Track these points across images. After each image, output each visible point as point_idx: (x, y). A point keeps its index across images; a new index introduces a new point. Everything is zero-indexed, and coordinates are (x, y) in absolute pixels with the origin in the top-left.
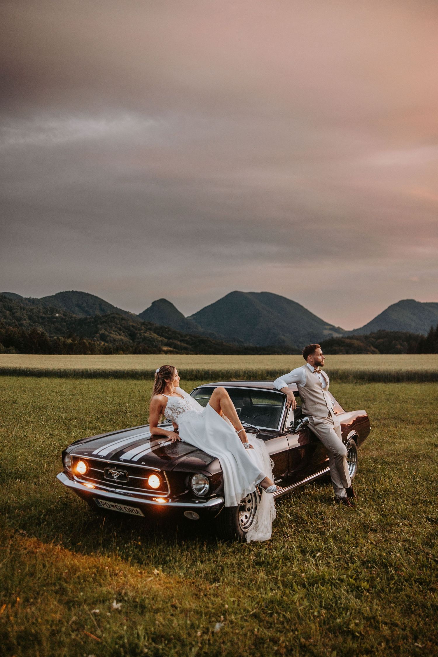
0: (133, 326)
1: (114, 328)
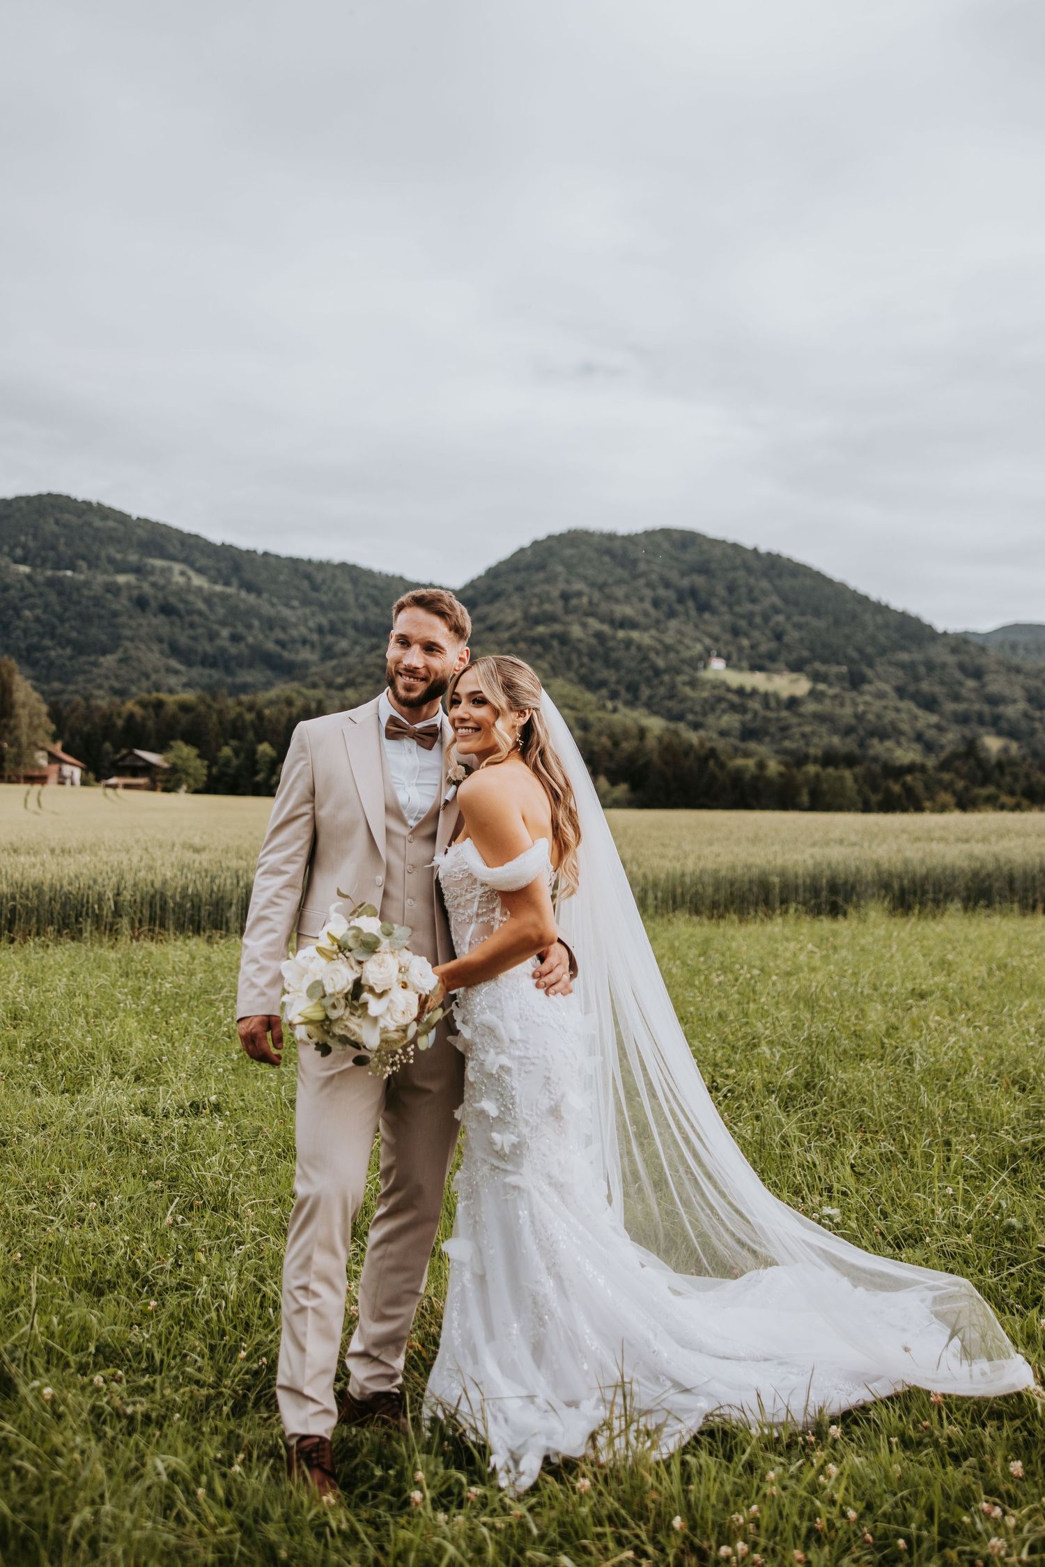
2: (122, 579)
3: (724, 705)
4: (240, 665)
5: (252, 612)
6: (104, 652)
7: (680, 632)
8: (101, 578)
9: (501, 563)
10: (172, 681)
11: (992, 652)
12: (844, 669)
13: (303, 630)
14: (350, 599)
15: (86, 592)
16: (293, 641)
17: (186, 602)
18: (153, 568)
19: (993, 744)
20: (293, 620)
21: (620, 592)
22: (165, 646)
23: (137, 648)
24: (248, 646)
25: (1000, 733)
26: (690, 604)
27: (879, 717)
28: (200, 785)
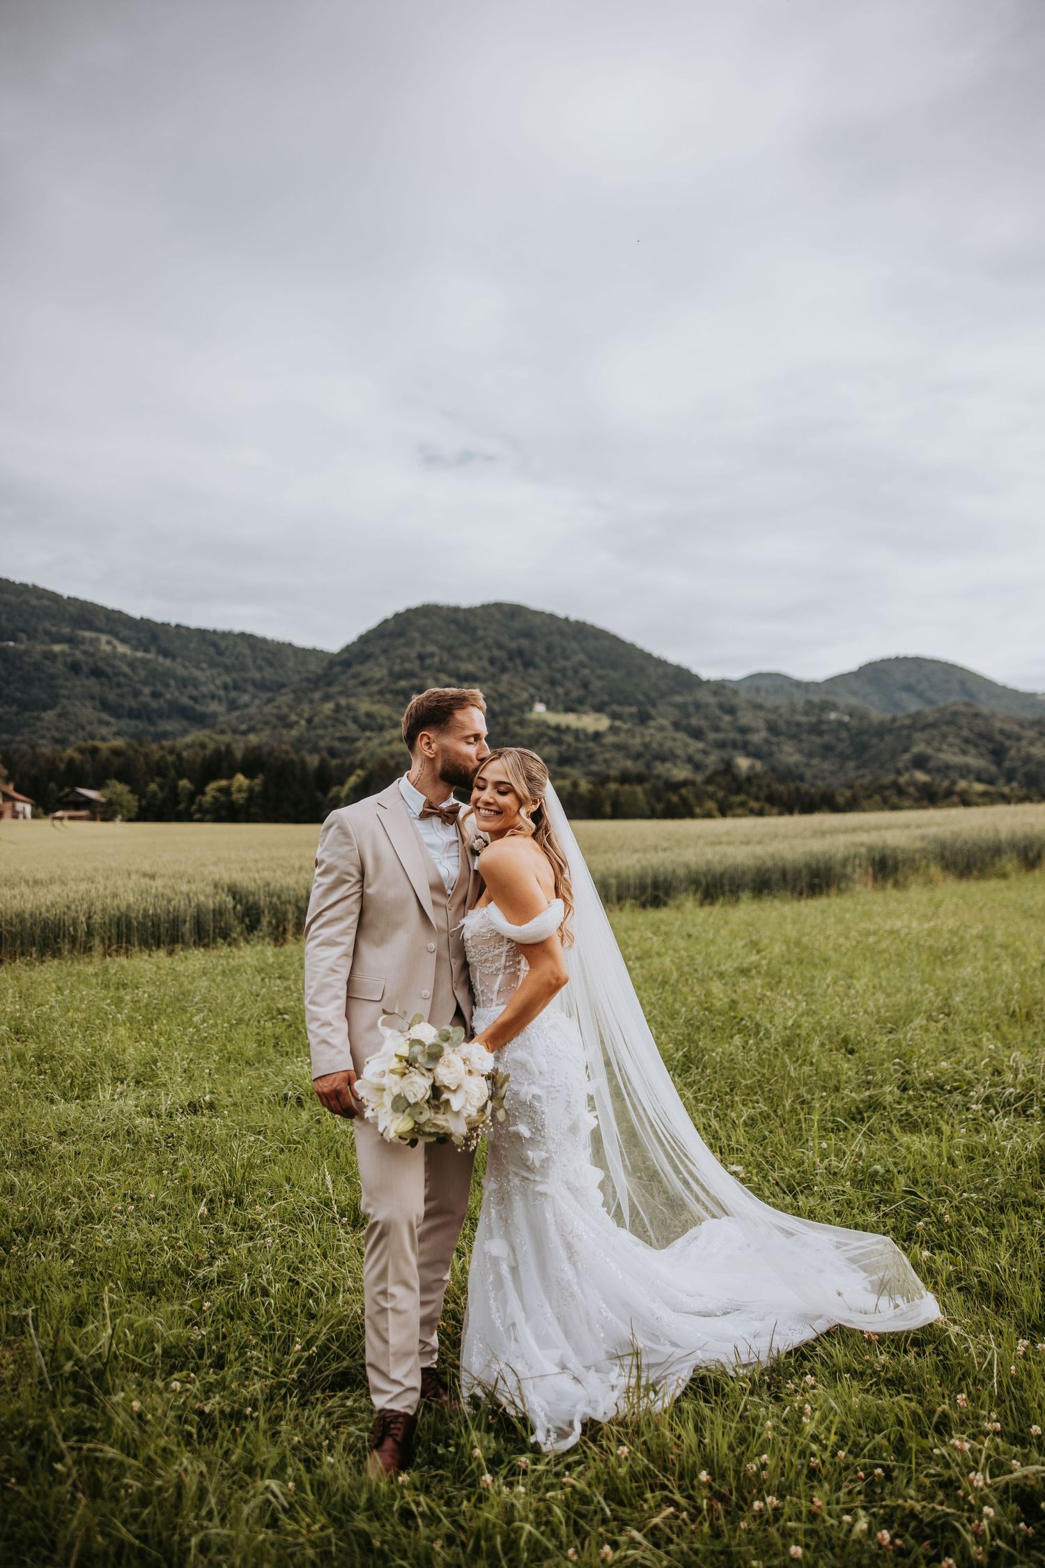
0: (1002, 732)
1: (951, 739)
2: (57, 648)
3: (545, 739)
4: (161, 716)
5: (169, 674)
6: (45, 708)
7: (511, 684)
8: (39, 647)
9: (370, 632)
10: (104, 731)
11: (743, 695)
12: (634, 709)
13: (211, 687)
14: (249, 661)
15: (26, 659)
16: (204, 696)
17: (113, 666)
18: (84, 638)
19: (743, 763)
20: (203, 679)
21: (463, 653)
22: (97, 703)
23: (73, 705)
24: (166, 701)
25: (748, 755)
26: (518, 661)
27: (661, 745)
28: (133, 815)
